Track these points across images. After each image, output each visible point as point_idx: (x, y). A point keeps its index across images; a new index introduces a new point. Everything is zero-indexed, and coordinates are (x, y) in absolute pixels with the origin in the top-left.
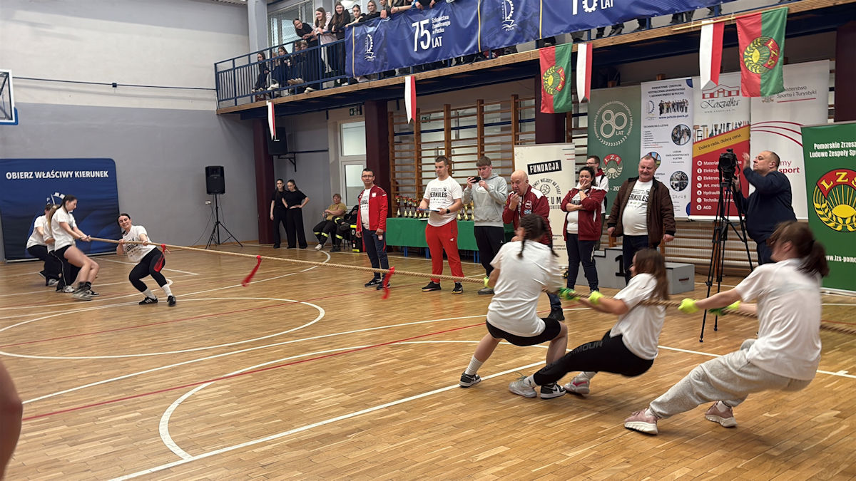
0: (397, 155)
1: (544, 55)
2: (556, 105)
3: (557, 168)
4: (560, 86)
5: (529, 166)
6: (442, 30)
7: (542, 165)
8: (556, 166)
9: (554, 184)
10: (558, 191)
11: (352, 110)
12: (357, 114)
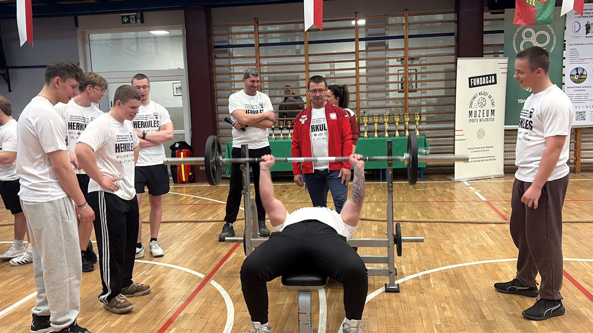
0: (219, 70)
2: (539, 17)
3: (493, 81)
5: (470, 79)
7: (481, 78)
8: (491, 79)
9: (490, 97)
10: (493, 104)
11: (125, 17)
12: (136, 22)
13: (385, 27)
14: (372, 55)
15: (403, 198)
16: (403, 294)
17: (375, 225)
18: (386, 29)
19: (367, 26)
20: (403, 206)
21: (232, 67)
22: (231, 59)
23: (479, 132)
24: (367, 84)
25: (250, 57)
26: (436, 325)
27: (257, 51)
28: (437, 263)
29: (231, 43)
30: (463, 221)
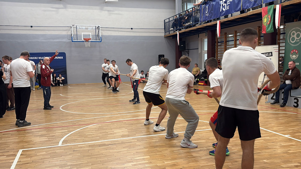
0: (219, 50)
1: (263, 10)
2: (267, 30)
3: (271, 55)
4: (269, 22)
6: (229, 3)
7: (265, 54)
8: (270, 54)
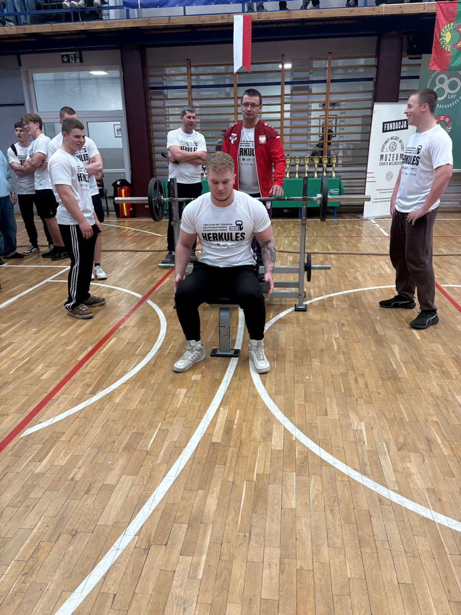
1: (442, 9)
2: (452, 63)
3: (405, 126)
4: (460, 44)
5: (384, 123)
7: (394, 123)
8: (403, 124)
9: (400, 142)
11: (65, 57)
12: (75, 62)
13: (308, 71)
14: (297, 99)
15: (317, 233)
16: (310, 314)
17: (290, 256)
18: (310, 73)
19: (292, 70)
20: (317, 240)
21: (167, 109)
22: (166, 101)
23: (387, 175)
24: (292, 127)
25: (183, 99)
26: (335, 338)
27: (190, 93)
28: (341, 288)
29: (165, 85)
30: (367, 253)
